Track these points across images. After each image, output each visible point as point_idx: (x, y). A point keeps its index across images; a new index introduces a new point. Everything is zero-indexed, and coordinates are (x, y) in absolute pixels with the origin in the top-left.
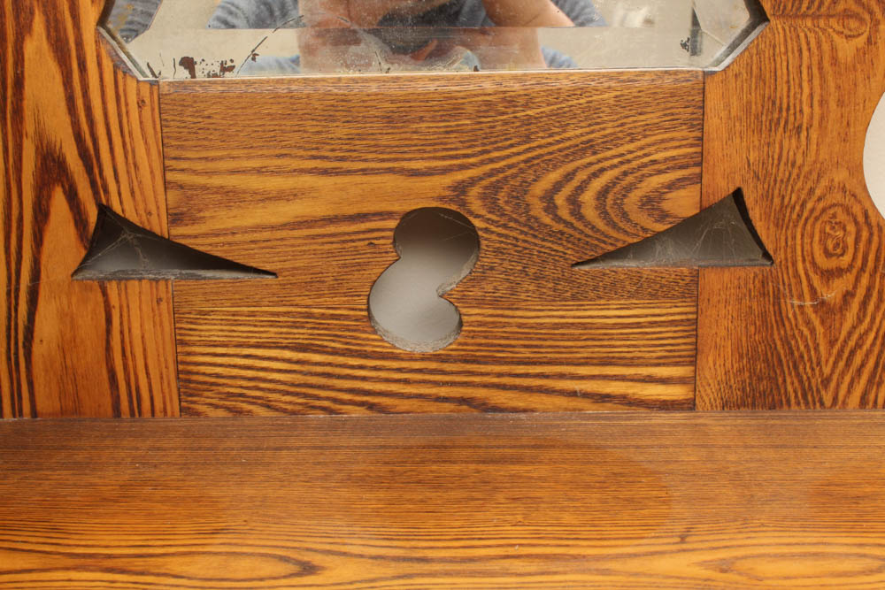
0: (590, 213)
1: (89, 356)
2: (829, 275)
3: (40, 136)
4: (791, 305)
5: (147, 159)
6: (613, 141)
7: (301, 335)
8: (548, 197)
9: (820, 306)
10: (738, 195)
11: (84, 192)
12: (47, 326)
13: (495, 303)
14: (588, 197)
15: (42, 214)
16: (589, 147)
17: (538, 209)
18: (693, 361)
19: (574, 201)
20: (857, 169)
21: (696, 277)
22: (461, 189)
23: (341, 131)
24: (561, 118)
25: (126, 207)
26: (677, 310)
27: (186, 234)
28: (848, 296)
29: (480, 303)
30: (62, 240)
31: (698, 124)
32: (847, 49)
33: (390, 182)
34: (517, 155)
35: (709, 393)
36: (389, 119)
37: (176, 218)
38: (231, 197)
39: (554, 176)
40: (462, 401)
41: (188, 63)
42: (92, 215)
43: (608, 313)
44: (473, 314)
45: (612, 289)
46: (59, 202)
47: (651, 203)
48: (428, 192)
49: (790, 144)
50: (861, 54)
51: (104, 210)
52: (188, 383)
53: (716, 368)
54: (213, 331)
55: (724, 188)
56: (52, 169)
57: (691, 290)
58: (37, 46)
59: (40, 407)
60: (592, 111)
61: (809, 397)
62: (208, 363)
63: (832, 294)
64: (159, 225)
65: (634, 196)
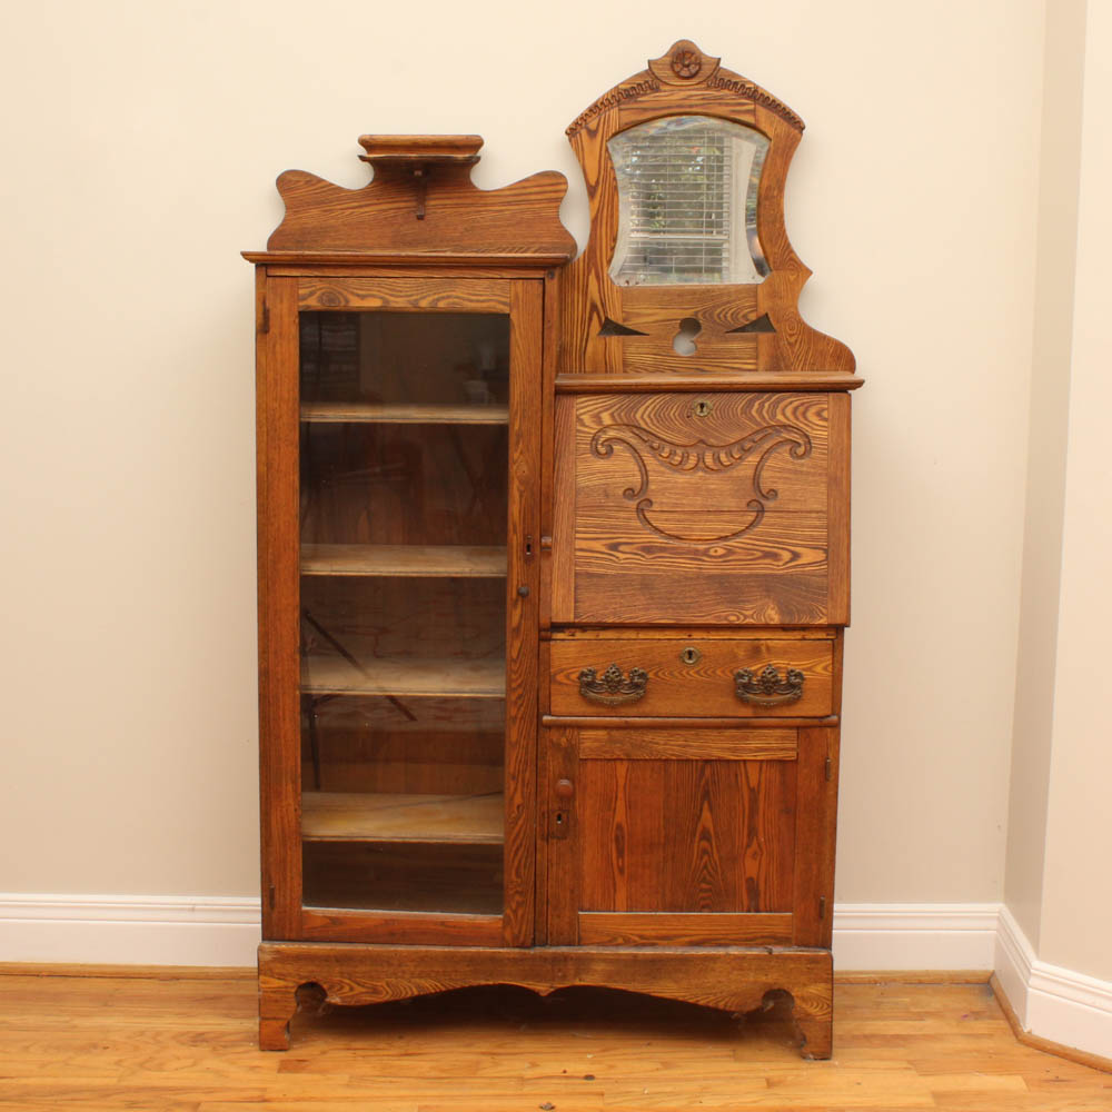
0: (729, 319)
1: (601, 357)
2: (791, 335)
3: (592, 299)
4: (781, 344)
5: (618, 305)
6: (734, 301)
7: (655, 351)
8: (719, 315)
9: (790, 344)
10: (767, 315)
11: (602, 313)
12: (590, 349)
13: (705, 343)
14: (729, 315)
15: (590, 319)
16: (728, 302)
17: (716, 317)
18: (757, 358)
19: (725, 316)
20: (796, 308)
21: (757, 337)
22: (697, 313)
23: (666, 298)
24: (721, 295)
25: (612, 317)
26: (752, 345)
27: (629, 325)
28: (796, 341)
29: (702, 342)
30: (595, 326)
31: (756, 296)
32: (792, 278)
33: (680, 311)
34: (711, 304)
35: (761, 367)
36: (679, 295)
37: (625, 320)
38: (639, 315)
39: (719, 310)
40: (698, 369)
41: (628, 282)
42: (603, 319)
43: (735, 346)
44: (699, 346)
45: (734, 340)
46: (595, 316)
47: (745, 316)
48: (688, 314)
49: (779, 302)
50: (795, 279)
51: (607, 318)
52: (625, 364)
53: (763, 360)
54: (632, 349)
55: (762, 312)
56: (594, 307)
57: (755, 340)
58: (592, 278)
59: (587, 370)
60: (729, 294)
61: (788, 368)
62: (632, 358)
63: (792, 340)
64: (620, 322)
65: (740, 316)
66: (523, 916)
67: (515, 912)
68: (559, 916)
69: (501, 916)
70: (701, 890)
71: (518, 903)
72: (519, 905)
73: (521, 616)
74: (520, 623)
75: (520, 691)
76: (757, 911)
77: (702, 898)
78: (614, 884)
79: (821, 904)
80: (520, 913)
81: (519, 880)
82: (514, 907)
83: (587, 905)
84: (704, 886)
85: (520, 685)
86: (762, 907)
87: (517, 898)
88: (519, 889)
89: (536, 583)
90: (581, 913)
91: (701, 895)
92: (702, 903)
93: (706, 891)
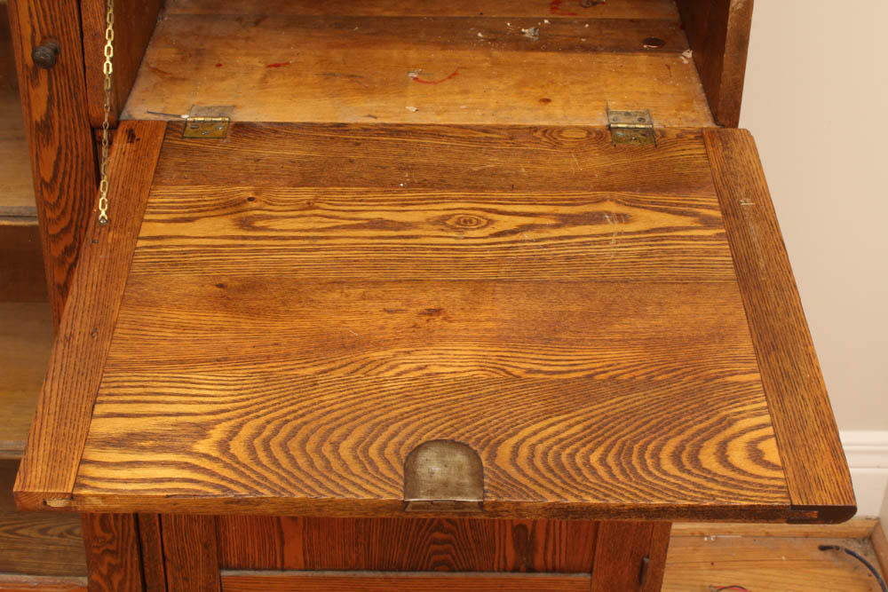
66: (122, 583)
67: (108, 578)
68: (186, 579)
69: (84, 581)
70: (435, 542)
71: (110, 565)
72: (113, 568)
73: (50, 100)
74: (49, 116)
75: (68, 240)
76: (531, 570)
77: (436, 552)
78: (281, 533)
79: (642, 567)
80: (117, 579)
81: (109, 537)
82: (104, 570)
83: (234, 561)
84: (438, 535)
85: (66, 230)
86: (539, 561)
87: (108, 559)
88: (113, 547)
89: (74, 34)
90: (225, 573)
91: (433, 547)
92: (436, 558)
93: (444, 542)
